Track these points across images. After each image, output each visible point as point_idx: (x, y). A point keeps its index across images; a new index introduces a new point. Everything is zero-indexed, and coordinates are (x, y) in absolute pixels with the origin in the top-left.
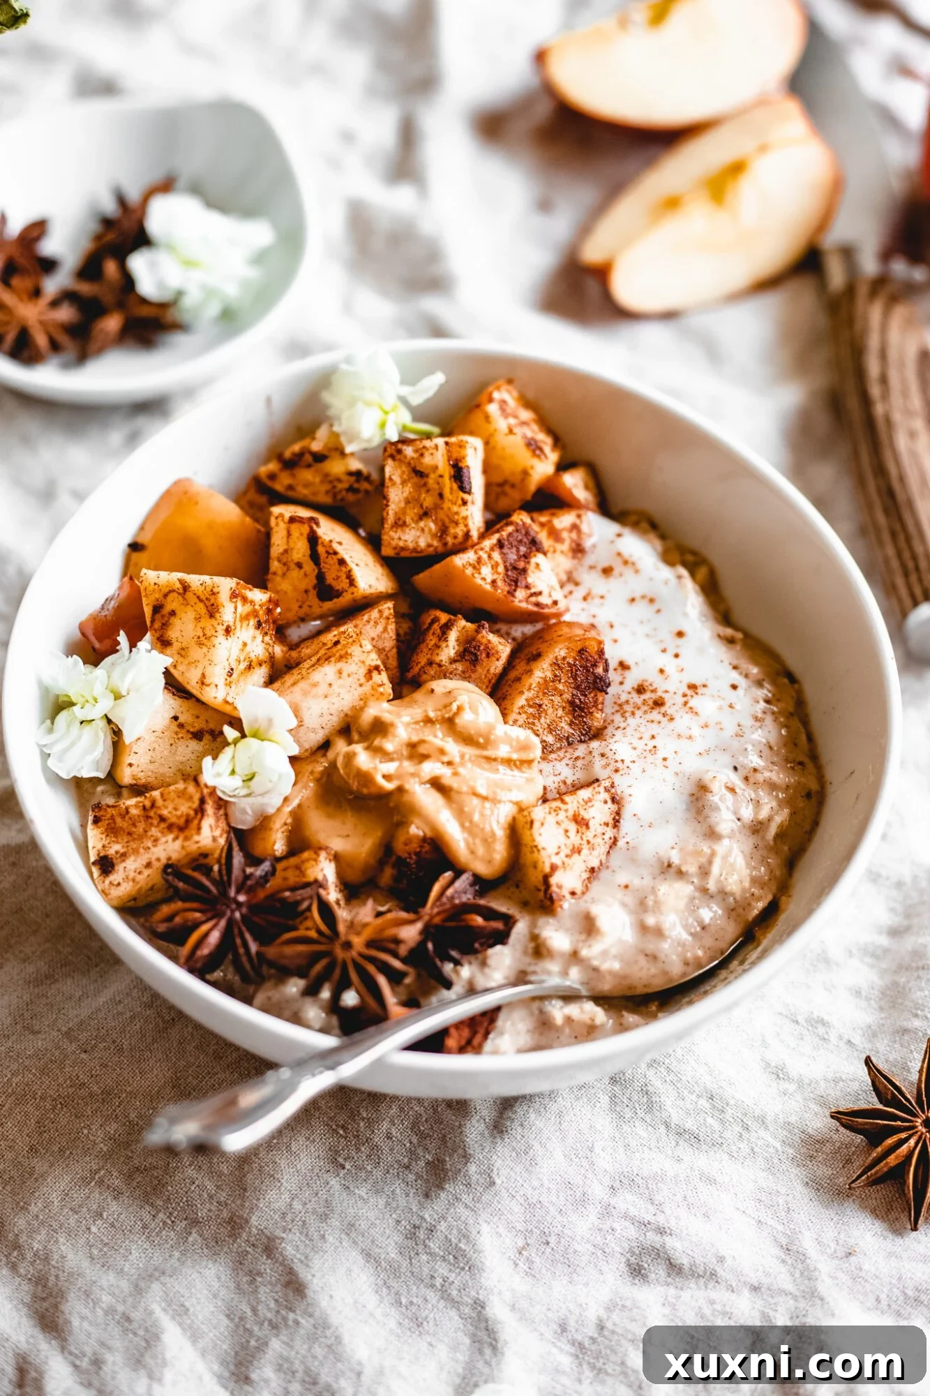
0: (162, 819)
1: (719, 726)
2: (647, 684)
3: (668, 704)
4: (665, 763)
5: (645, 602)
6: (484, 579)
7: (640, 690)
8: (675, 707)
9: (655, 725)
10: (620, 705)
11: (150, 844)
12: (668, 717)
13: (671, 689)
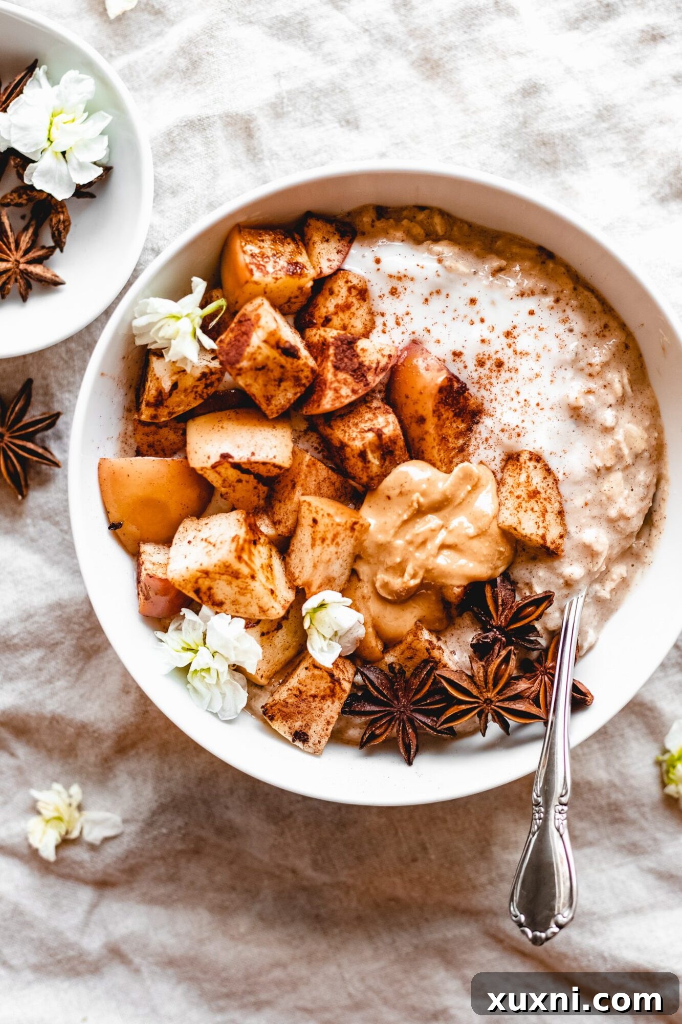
0: (314, 696)
1: (546, 350)
2: (481, 356)
3: (505, 360)
4: (540, 407)
5: (435, 296)
6: (348, 396)
7: (481, 363)
8: (512, 360)
9: (511, 383)
10: (478, 383)
11: (318, 712)
12: (513, 371)
13: (499, 348)
